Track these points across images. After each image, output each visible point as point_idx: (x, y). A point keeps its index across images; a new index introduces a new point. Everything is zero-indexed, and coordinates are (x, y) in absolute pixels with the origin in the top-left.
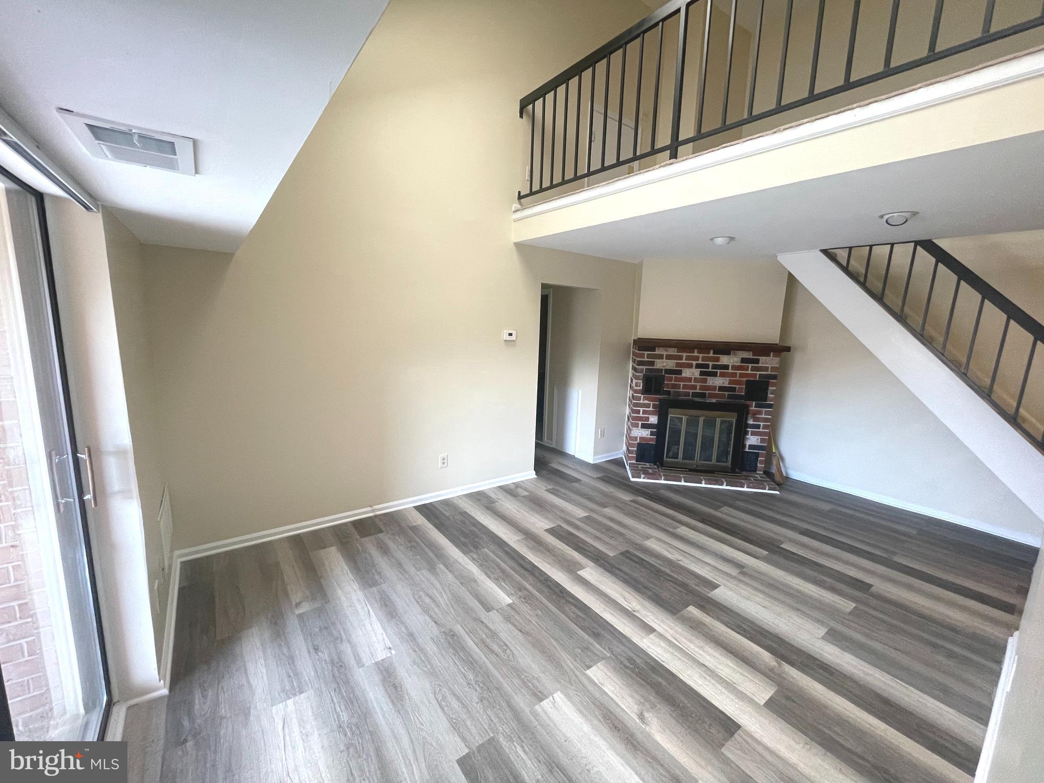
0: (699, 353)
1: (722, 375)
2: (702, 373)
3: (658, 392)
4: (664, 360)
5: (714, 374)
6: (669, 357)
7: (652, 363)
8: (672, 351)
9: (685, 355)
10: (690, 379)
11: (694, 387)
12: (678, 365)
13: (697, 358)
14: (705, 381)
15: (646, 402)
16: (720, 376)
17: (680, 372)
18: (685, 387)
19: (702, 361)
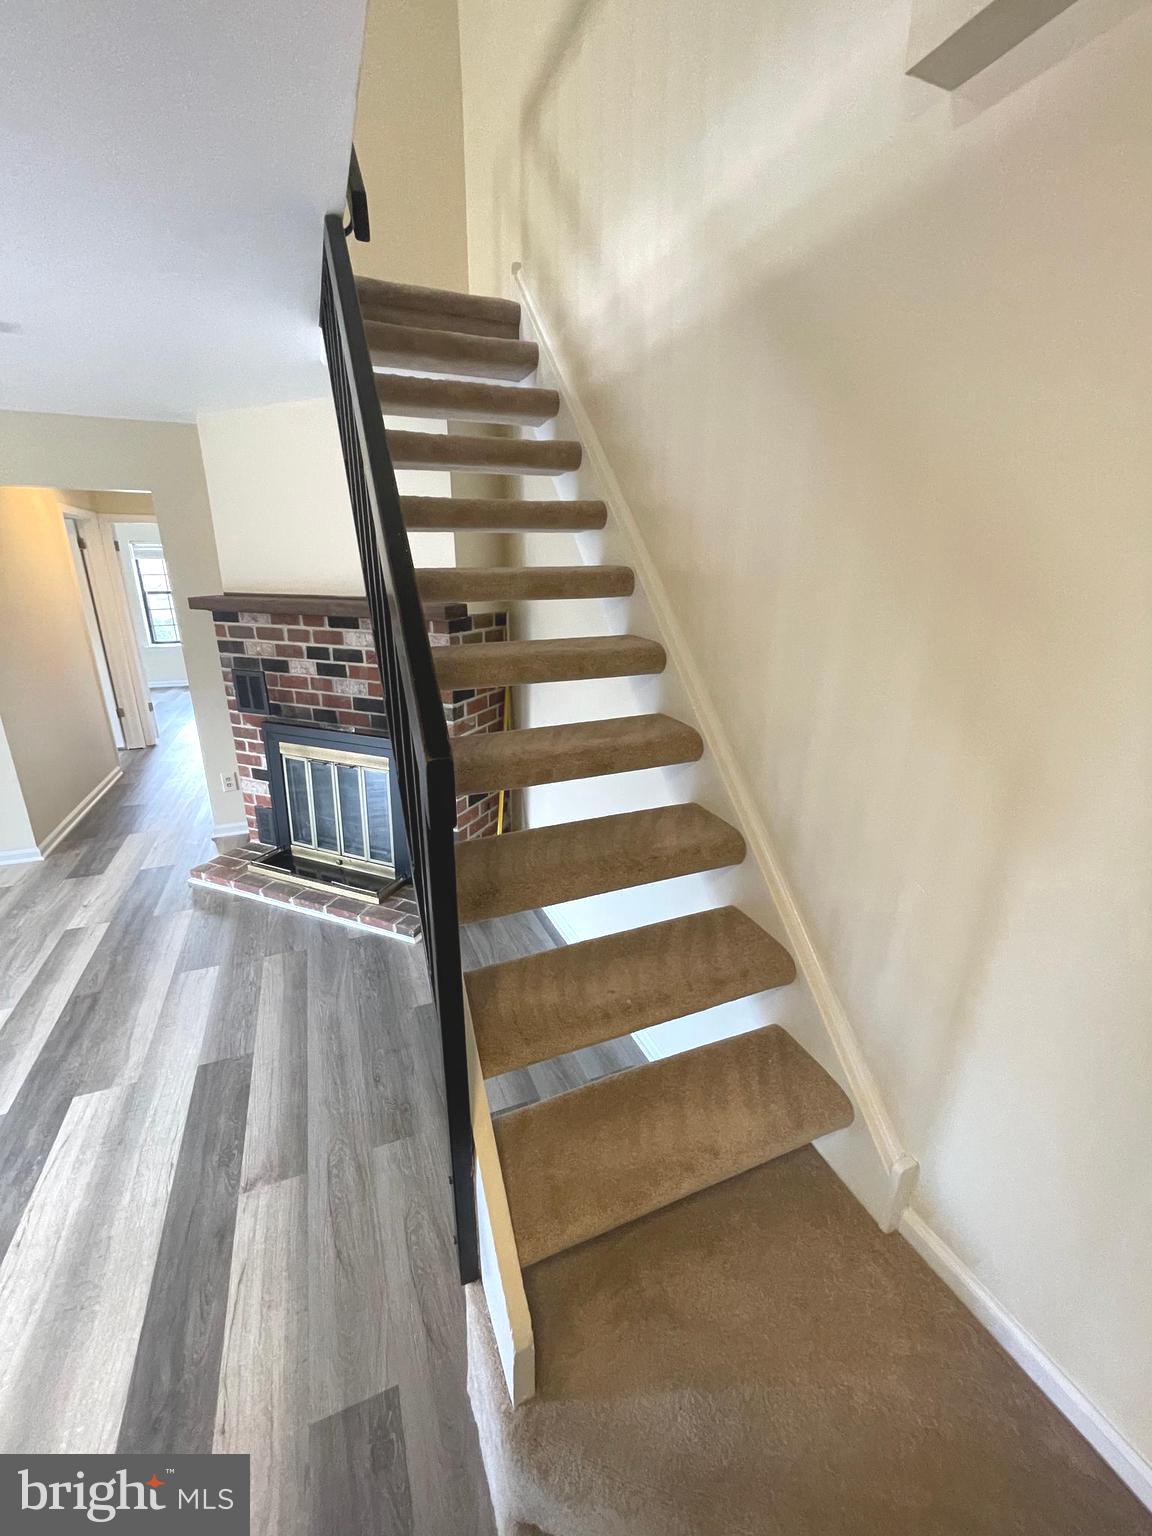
0: (305, 624)
1: (356, 674)
2: (321, 669)
3: (259, 706)
4: (256, 640)
5: (339, 672)
6: (263, 634)
7: (238, 647)
8: (264, 622)
9: (285, 628)
10: (301, 682)
11: (313, 699)
12: (280, 650)
13: (305, 637)
14: (328, 686)
15: (249, 726)
16: (351, 677)
17: (283, 667)
18: (301, 698)
19: (316, 642)
